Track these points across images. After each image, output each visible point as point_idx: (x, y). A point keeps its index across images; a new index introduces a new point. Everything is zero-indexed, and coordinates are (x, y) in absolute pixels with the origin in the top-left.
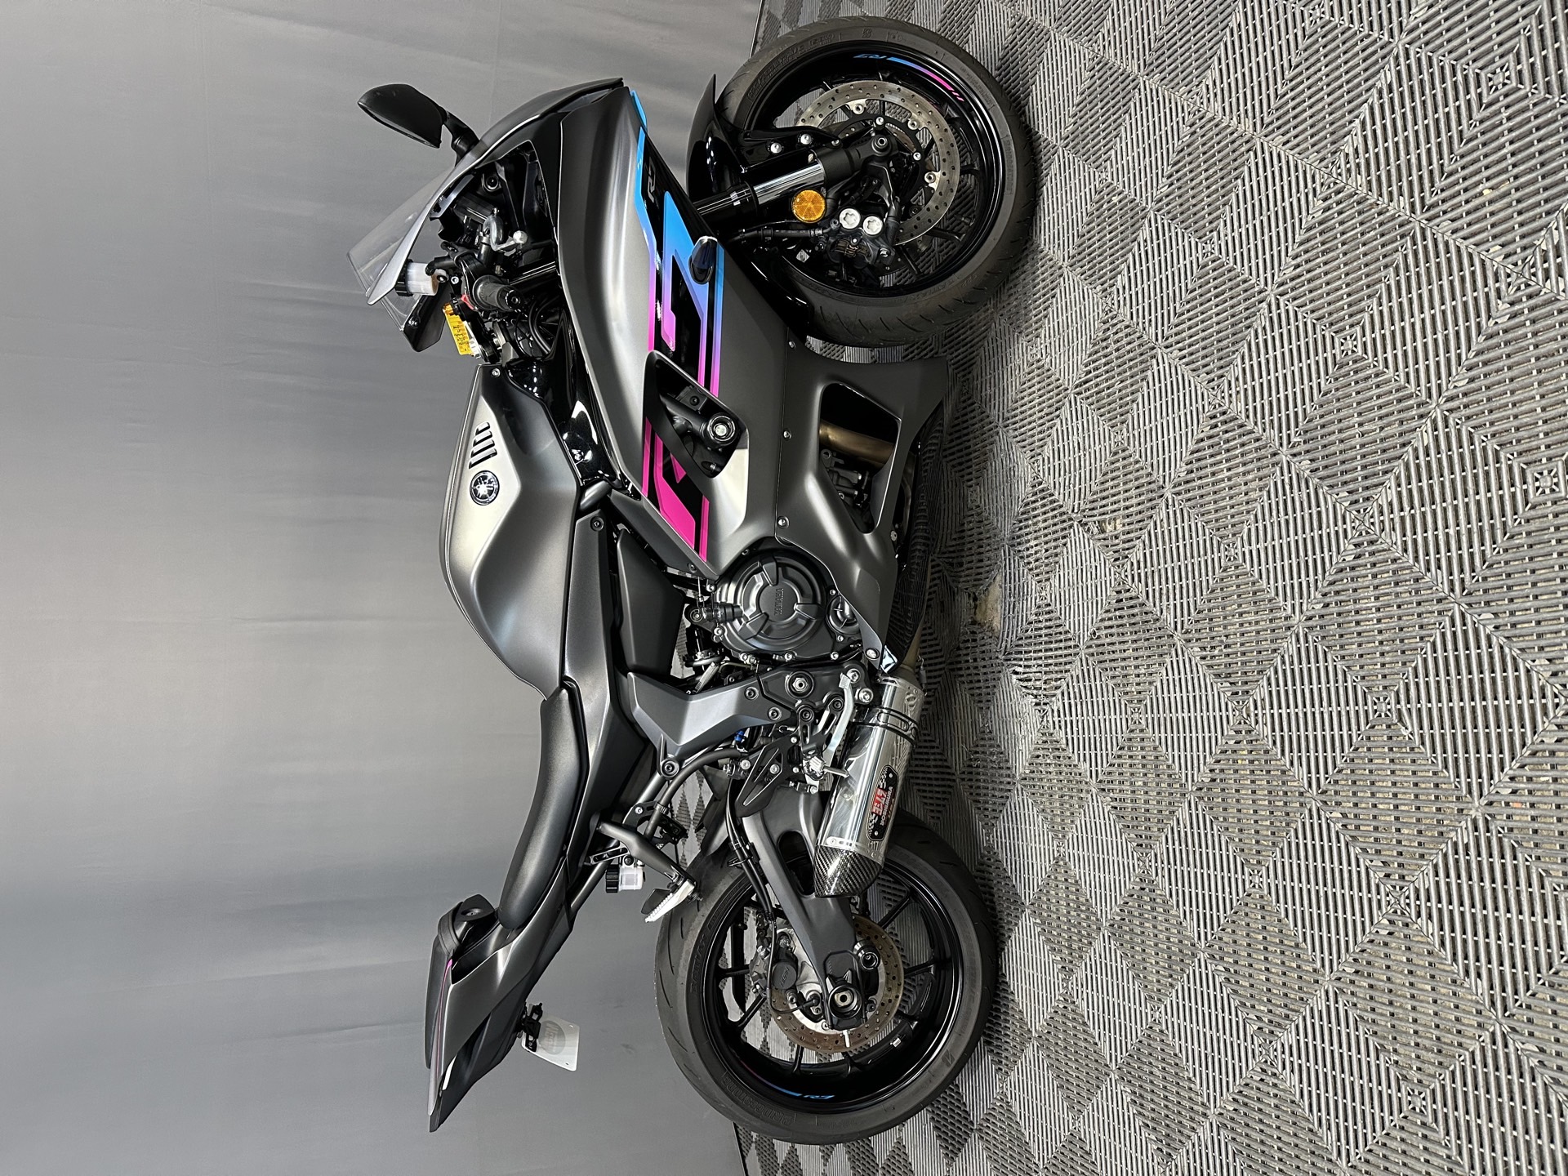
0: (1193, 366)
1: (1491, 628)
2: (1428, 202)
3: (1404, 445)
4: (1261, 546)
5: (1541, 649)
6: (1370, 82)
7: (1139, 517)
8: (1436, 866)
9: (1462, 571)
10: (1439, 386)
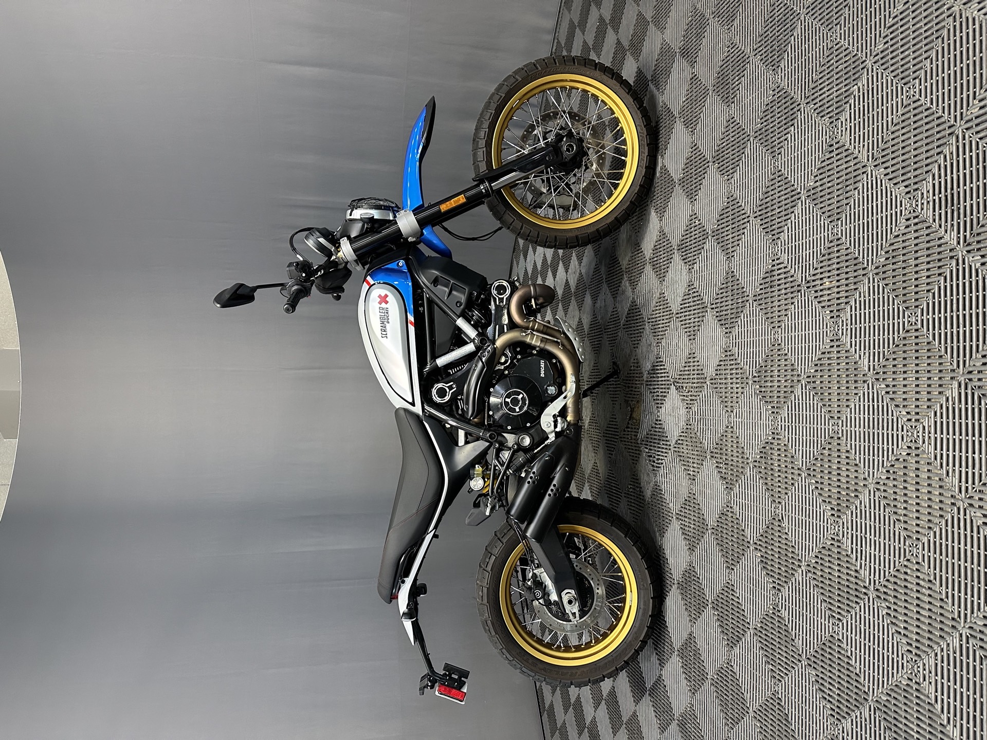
0: (720, 323)
1: (814, 487)
2: (808, 279)
3: (791, 392)
4: (740, 420)
5: (829, 502)
6: (792, 210)
7: (696, 390)
8: (789, 587)
9: (806, 458)
10: (805, 368)
